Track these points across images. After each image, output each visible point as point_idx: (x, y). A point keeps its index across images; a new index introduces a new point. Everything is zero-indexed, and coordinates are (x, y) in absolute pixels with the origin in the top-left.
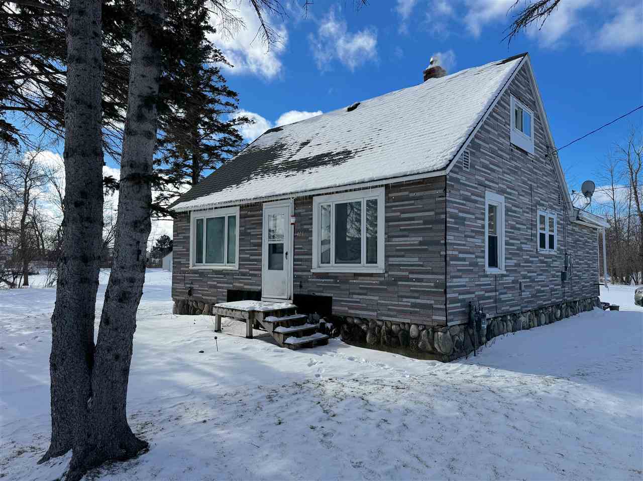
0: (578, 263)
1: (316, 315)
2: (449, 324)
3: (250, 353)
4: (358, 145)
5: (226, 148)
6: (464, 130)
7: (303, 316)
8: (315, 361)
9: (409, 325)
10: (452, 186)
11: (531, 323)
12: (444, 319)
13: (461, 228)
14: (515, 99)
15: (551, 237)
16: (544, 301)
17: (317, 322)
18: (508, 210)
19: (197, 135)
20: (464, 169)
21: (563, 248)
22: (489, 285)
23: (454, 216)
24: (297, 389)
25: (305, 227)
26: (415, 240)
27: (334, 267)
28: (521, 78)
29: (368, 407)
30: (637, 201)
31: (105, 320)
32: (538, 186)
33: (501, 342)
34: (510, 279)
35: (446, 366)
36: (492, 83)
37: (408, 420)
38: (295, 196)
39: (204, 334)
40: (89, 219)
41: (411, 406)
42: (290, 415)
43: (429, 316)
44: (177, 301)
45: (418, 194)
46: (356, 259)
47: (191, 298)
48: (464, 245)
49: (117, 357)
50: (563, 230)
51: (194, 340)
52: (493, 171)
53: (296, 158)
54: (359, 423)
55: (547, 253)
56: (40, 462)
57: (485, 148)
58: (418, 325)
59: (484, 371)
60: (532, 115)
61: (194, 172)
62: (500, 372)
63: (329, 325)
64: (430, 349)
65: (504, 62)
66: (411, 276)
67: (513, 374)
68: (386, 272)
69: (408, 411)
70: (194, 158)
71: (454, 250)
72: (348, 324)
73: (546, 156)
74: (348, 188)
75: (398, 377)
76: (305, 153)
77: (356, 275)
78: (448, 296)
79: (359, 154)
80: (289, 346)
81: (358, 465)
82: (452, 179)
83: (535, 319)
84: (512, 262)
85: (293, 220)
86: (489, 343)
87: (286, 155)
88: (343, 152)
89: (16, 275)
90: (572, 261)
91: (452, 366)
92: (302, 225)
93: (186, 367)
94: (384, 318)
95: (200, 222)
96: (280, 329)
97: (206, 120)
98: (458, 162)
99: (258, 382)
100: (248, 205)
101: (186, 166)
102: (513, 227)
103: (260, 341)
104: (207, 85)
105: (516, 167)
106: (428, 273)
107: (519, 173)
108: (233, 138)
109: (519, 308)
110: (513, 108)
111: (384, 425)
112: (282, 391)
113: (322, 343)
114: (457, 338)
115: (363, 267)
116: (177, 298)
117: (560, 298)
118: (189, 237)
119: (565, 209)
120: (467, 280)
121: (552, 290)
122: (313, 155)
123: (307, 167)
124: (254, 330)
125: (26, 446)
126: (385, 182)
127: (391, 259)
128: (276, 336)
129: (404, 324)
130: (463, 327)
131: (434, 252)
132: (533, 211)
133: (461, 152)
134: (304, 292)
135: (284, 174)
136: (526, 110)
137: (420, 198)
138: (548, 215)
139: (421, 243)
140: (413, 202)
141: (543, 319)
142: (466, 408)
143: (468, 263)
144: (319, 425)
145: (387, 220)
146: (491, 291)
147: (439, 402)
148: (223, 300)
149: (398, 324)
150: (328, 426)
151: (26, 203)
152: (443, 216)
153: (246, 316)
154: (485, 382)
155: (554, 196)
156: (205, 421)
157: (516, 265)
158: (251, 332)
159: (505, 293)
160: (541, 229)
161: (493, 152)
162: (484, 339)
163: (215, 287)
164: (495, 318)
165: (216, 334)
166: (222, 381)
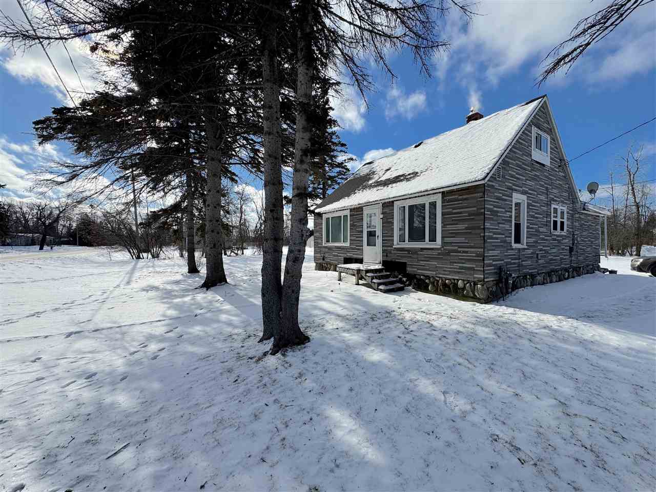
0: (583, 241)
1: (396, 273)
2: (485, 280)
3: (358, 294)
4: (422, 168)
5: (340, 177)
6: (497, 153)
7: (388, 273)
8: (397, 299)
9: (458, 280)
10: (489, 190)
11: (545, 281)
12: (482, 276)
13: (495, 218)
14: (536, 128)
15: (562, 223)
16: (556, 266)
17: (397, 277)
18: (529, 205)
19: (324, 170)
20: (498, 179)
21: (571, 230)
22: (514, 255)
23: (489, 210)
24: (387, 315)
25: (389, 220)
26: (461, 226)
27: (408, 245)
28: (541, 114)
29: (432, 328)
30: (634, 195)
31: (287, 272)
32: (552, 188)
33: (523, 293)
34: (530, 251)
35: (483, 306)
36: (518, 119)
37: (460, 337)
38: (383, 202)
39: (333, 281)
40: (277, 219)
41: (461, 329)
42: (385, 329)
43: (471, 274)
44: (317, 263)
45: (465, 197)
46: (422, 238)
47: (324, 262)
48: (497, 229)
49: (293, 291)
50: (571, 218)
51: (328, 284)
52: (518, 179)
53: (383, 178)
54: (428, 337)
55: (558, 234)
56: (259, 342)
57: (512, 164)
58: (464, 280)
59: (511, 310)
60: (549, 138)
61: (323, 192)
62: (523, 312)
63: (405, 279)
64: (472, 295)
65: (527, 104)
66: (459, 249)
67: (532, 313)
68: (443, 247)
69: (459, 332)
70: (324, 184)
71: (490, 232)
72: (416, 278)
73: (559, 166)
74: (417, 195)
75: (450, 312)
76: (388, 176)
77: (422, 249)
78: (486, 262)
79: (423, 173)
80: (381, 290)
81: (429, 361)
82: (489, 186)
83: (548, 278)
84: (531, 240)
85: (382, 216)
86: (514, 293)
87: (376, 178)
88: (413, 173)
89: (238, 249)
90: (579, 239)
91: (488, 306)
92: (387, 219)
93: (324, 299)
94: (441, 276)
95: (328, 219)
96: (375, 281)
97: (330, 161)
98: (493, 174)
99: (365, 310)
100: (354, 209)
101: (319, 188)
102: (533, 216)
103: (363, 287)
104: (330, 142)
105: (536, 175)
106: (472, 247)
107: (538, 179)
108: (345, 171)
109: (536, 270)
110: (534, 135)
111: (443, 339)
112: (379, 315)
113: (401, 290)
114: (491, 289)
115: (427, 244)
116: (318, 262)
117: (568, 264)
118: (322, 228)
119: (573, 203)
120: (499, 252)
121: (562, 259)
122: (393, 176)
123: (390, 184)
124: (360, 281)
125: (252, 333)
126: (441, 190)
127: (445, 239)
128: (373, 285)
129: (454, 279)
130: (495, 282)
131: (476, 234)
132: (548, 205)
133: (496, 167)
134: (389, 259)
135: (375, 189)
136: (544, 135)
137: (466, 199)
138: (560, 208)
139: (467, 228)
140: (460, 202)
141: (554, 279)
142: (499, 333)
143: (499, 241)
144: (403, 336)
145: (443, 214)
146: (515, 259)
147: (480, 328)
148: (341, 263)
149: (449, 279)
150: (408, 337)
151: (242, 213)
152: (483, 210)
153: (356, 272)
154: (511, 317)
155: (565, 194)
156: (337, 329)
157: (535, 242)
158: (358, 282)
159: (526, 261)
160: (554, 217)
161: (518, 166)
162: (510, 290)
163: (337, 256)
164: (518, 277)
165: (340, 282)
166: (345, 308)
